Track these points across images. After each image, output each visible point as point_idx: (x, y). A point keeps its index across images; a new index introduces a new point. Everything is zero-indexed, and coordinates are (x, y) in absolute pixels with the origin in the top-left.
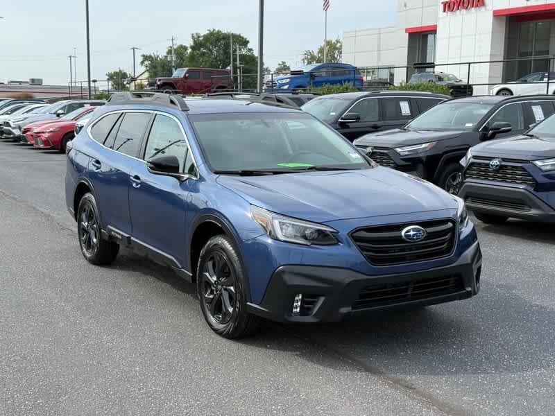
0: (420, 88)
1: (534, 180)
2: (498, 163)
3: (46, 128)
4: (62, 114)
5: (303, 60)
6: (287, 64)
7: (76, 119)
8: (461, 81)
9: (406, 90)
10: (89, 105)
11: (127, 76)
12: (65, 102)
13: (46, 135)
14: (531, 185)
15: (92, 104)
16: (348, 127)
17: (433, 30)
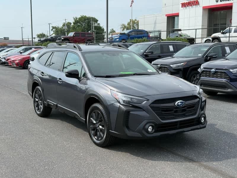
0: (176, 40)
1: (229, 77)
2: (215, 71)
3: (17, 59)
4: (23, 52)
5: (121, 28)
6: (114, 30)
7: (29, 54)
8: (189, 36)
9: (170, 40)
10: (34, 48)
11: (45, 35)
12: (24, 47)
13: (17, 61)
14: (228, 79)
15: (35, 48)
16: (148, 56)
17: (177, 15)
